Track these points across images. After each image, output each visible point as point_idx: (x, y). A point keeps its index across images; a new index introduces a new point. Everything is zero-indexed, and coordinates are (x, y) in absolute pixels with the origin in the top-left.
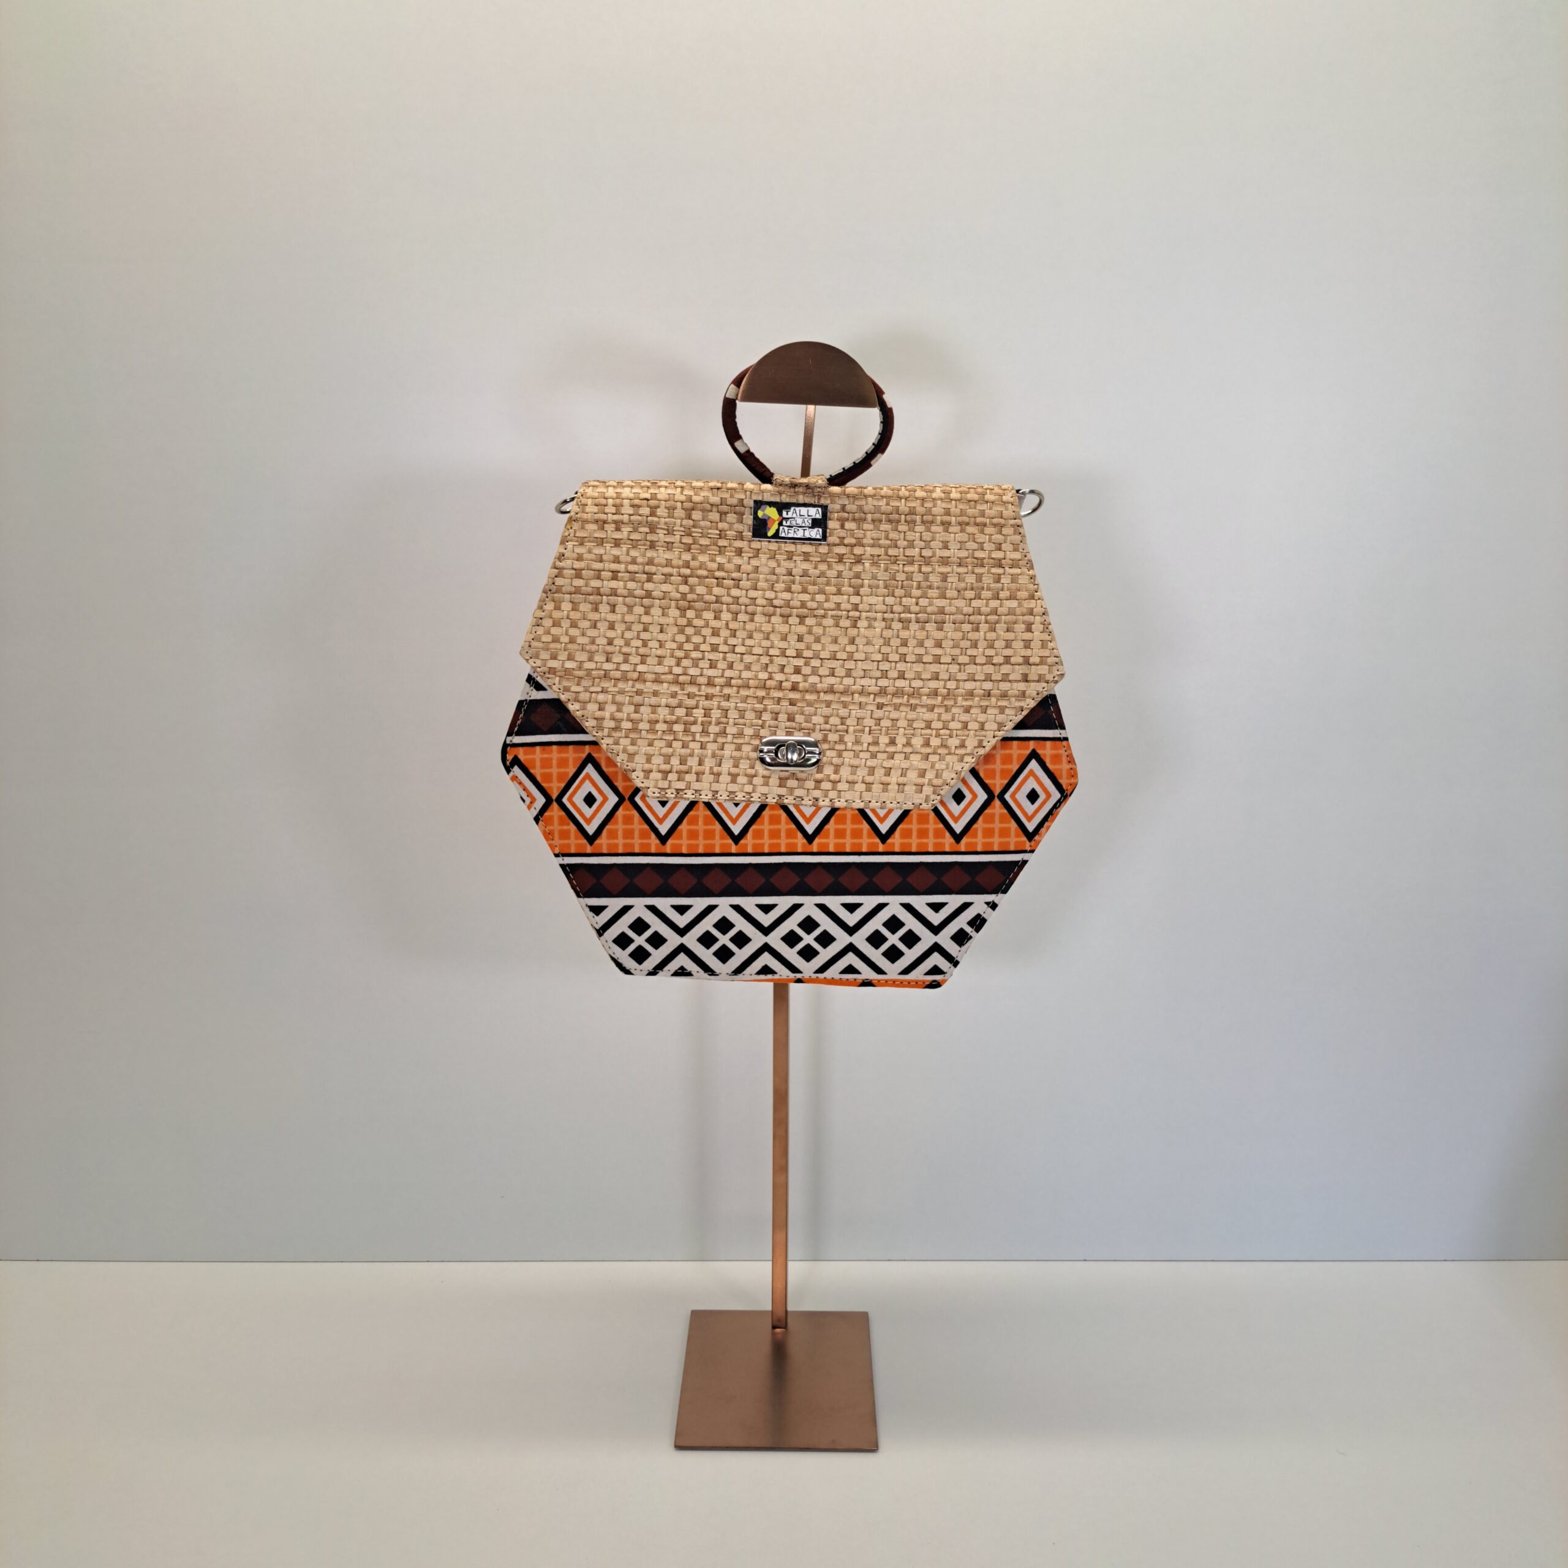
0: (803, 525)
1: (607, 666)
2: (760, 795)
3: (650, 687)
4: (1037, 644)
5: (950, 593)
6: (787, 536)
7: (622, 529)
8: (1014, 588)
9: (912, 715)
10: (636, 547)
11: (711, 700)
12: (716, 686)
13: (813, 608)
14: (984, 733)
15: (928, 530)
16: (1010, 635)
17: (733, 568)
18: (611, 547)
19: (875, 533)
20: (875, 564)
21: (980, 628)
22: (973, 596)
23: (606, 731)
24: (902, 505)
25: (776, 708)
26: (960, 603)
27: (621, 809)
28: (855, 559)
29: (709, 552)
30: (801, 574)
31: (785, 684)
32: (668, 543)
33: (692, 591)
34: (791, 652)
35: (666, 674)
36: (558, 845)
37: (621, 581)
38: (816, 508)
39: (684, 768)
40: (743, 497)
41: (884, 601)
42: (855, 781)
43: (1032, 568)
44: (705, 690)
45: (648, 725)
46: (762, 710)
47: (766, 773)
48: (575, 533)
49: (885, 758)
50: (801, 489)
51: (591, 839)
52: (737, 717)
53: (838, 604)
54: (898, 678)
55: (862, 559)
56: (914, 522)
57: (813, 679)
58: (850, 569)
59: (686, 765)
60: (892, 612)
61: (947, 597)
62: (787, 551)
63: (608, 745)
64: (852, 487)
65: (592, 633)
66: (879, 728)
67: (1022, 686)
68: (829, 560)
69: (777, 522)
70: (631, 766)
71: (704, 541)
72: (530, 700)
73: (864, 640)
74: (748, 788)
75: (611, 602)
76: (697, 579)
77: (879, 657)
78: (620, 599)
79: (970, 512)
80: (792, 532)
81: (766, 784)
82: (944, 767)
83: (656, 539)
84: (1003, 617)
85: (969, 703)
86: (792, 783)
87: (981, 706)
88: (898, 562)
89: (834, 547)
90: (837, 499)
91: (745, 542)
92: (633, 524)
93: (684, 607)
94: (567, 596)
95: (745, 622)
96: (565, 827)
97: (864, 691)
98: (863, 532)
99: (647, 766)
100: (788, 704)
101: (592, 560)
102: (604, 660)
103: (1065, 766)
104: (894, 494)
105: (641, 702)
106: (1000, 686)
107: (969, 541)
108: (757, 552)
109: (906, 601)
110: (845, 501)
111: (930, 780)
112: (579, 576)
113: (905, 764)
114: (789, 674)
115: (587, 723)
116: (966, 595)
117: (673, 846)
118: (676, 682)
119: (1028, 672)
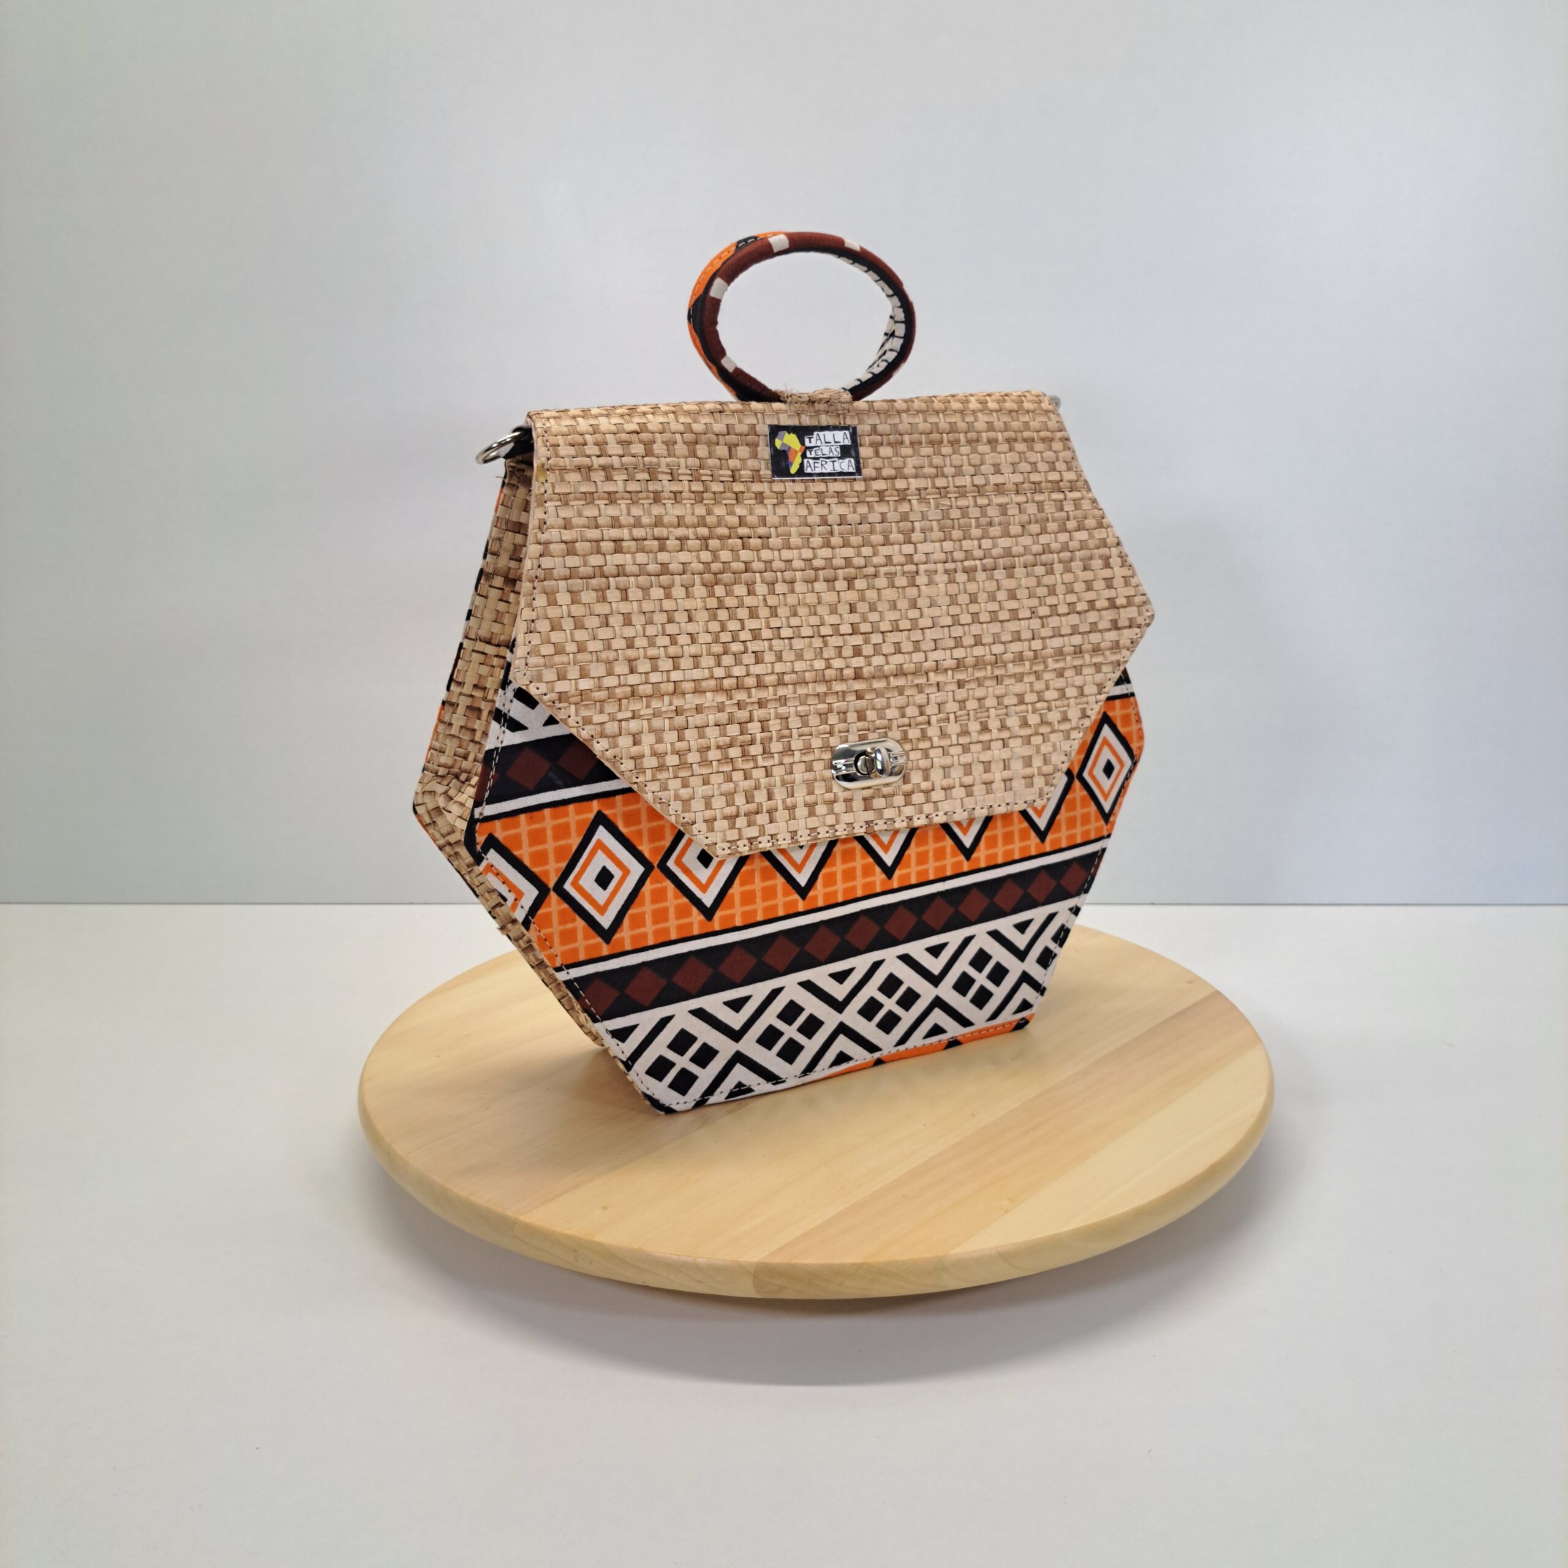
0: (831, 455)
1: (633, 679)
2: (845, 826)
3: (692, 700)
4: (1118, 582)
5: (1015, 529)
6: (814, 472)
7: (615, 478)
8: (1080, 516)
9: (1000, 690)
10: (637, 502)
11: (766, 707)
12: (767, 687)
13: (861, 566)
14: (1085, 699)
15: (974, 451)
16: (1089, 575)
17: (757, 521)
18: (606, 505)
19: (917, 459)
20: (921, 500)
21: (1055, 570)
22: (1038, 531)
23: (649, 773)
24: (943, 422)
25: (842, 705)
26: (1026, 540)
27: (648, 882)
28: (899, 496)
29: (725, 502)
30: (839, 522)
31: (846, 672)
32: (675, 493)
33: (716, 558)
34: (845, 629)
35: (707, 679)
36: (559, 954)
37: (628, 553)
38: (844, 432)
39: (752, 807)
40: (754, 421)
41: (942, 547)
42: (952, 785)
43: (1089, 490)
44: (757, 694)
45: (698, 755)
46: (826, 711)
47: (847, 794)
48: (553, 487)
49: (981, 750)
50: (822, 406)
51: (609, 935)
52: (800, 726)
53: (889, 557)
54: (976, 645)
55: (907, 495)
56: (958, 441)
57: (878, 660)
58: (896, 510)
59: (753, 802)
60: (954, 561)
61: (1012, 534)
62: (816, 492)
63: (653, 792)
64: (877, 401)
65: (604, 633)
66: (965, 712)
67: (1112, 635)
68: (868, 499)
69: (800, 454)
70: (689, 817)
71: (716, 487)
72: (503, 748)
73: (927, 601)
74: (830, 820)
75: (621, 586)
76: (718, 541)
77: (948, 621)
78: (632, 579)
79: (1015, 425)
81: (849, 810)
82: (1050, 749)
83: (660, 489)
84: (1077, 553)
85: (1061, 665)
86: (878, 803)
87: (1075, 667)
88: (949, 495)
89: (872, 482)
90: (865, 417)
91: (765, 484)
92: (626, 469)
93: (711, 583)
94: (562, 584)
95: (784, 594)
96: (569, 926)
97: (939, 667)
98: (902, 459)
99: (709, 814)
100: (854, 698)
101: (584, 527)
102: (626, 670)
103: (1134, 727)
104: (929, 407)
105: (684, 724)
106: (1090, 638)
107: (1021, 462)
108: (781, 497)
109: (966, 544)
110: (875, 420)
111: (1039, 768)
112: (571, 552)
113: (1005, 754)
114: (848, 658)
115: (622, 766)
116: (1031, 530)
117: (723, 919)
118: (720, 689)
119: (1116, 617)
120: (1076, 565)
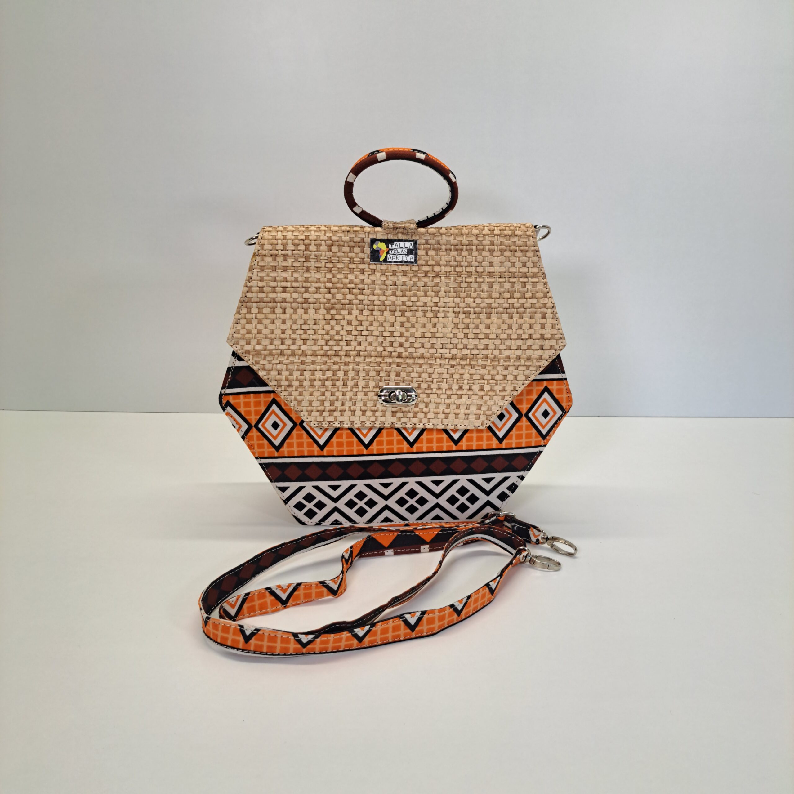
0: (402, 253)
1: (282, 347)
2: (380, 423)
3: (309, 359)
4: (548, 326)
5: (495, 295)
6: (392, 260)
7: (288, 260)
8: (535, 291)
9: (472, 371)
10: (297, 271)
11: (348, 365)
12: (351, 356)
13: (409, 306)
14: (516, 382)
15: (481, 255)
16: (532, 321)
17: (359, 282)
18: (282, 272)
19: (447, 257)
20: (447, 277)
21: (514, 317)
22: (509, 296)
23: (283, 387)
24: (464, 240)
25: (389, 368)
26: (501, 301)
27: (295, 430)
28: (435, 274)
29: (343, 272)
30: (402, 285)
31: (393, 354)
32: (317, 267)
33: (334, 297)
34: (397, 334)
35: (319, 350)
36: (257, 452)
37: (289, 293)
38: (410, 243)
39: (332, 408)
40: (364, 236)
41: (454, 300)
42: (439, 412)
43: (545, 277)
44: (344, 359)
45: (309, 382)
46: (380, 370)
47: (384, 409)
48: (258, 263)
49: (457, 398)
50: (400, 230)
51: (278, 448)
52: (365, 375)
54: (463, 348)
56: (471, 250)
57: (411, 350)
58: (432, 281)
59: (334, 406)
60: (459, 307)
61: (493, 297)
62: (392, 270)
63: (285, 396)
64: (432, 228)
65: (271, 327)
66: (452, 379)
67: (540, 353)
68: (419, 275)
69: (386, 252)
70: (300, 408)
71: (340, 265)
72: (235, 367)
73: (442, 325)
74: (373, 419)
75: (283, 307)
76: (337, 290)
77: (451, 336)
78: (289, 305)
79: (507, 242)
80: (395, 258)
81: (383, 415)
82: (492, 403)
83: (309, 265)
84: (528, 309)
85: (507, 363)
86: (399, 415)
87: (515, 365)
88: (462, 276)
89: (422, 267)
90: (423, 236)
91: (366, 265)
92: (294, 256)
93: (329, 308)
94: (255, 305)
95: (367, 316)
96: (261, 442)
97: (442, 357)
98: (440, 257)
99: (310, 408)
100: (396, 366)
101: (269, 281)
102: (280, 343)
103: (565, 396)
104: (459, 232)
105: (304, 369)
106: (526, 353)
107: (506, 261)
108: (374, 272)
109: (467, 300)
110: (428, 238)
111: (484, 411)
112: (262, 291)
113: (469, 402)
114: (396, 347)
115: (271, 383)
116: (504, 296)
117: (328, 451)
118: (326, 355)
119: (543, 344)
120: (527, 316)
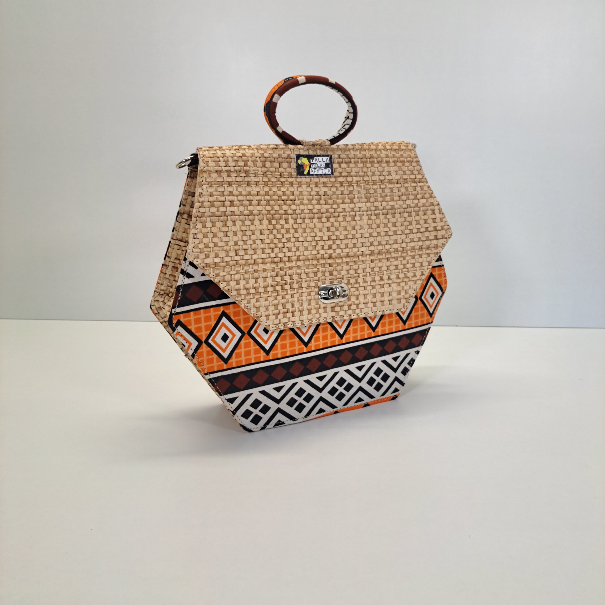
0: (321, 167)
1: (237, 258)
2: (323, 318)
3: (261, 267)
4: (438, 220)
5: (396, 198)
7: (232, 176)
8: (423, 193)
9: (388, 263)
10: (241, 186)
11: (292, 270)
12: (293, 261)
13: (332, 212)
14: (423, 268)
15: (380, 166)
16: (426, 217)
17: (290, 194)
18: (227, 186)
19: (356, 169)
20: (358, 186)
21: (412, 215)
22: (406, 199)
23: (243, 296)
24: (368, 154)
25: (323, 269)
26: (401, 203)
27: (243, 340)
28: (349, 184)
29: (277, 186)
30: (324, 194)
31: (325, 256)
32: (256, 182)
33: (272, 208)
34: (326, 238)
35: (268, 258)
36: (206, 368)
37: (236, 206)
38: (326, 157)
39: (285, 310)
40: (290, 153)
41: (366, 205)
42: (368, 302)
43: (427, 182)
44: (288, 264)
45: (263, 289)
46: (317, 271)
47: (325, 305)
48: (206, 179)
49: (380, 288)
50: (318, 147)
51: (226, 360)
52: (306, 277)
53: (344, 209)
54: (379, 245)
55: (352, 184)
56: (373, 162)
57: (338, 251)
58: (347, 190)
59: (286, 308)
60: (371, 211)
61: (395, 200)
62: (315, 182)
63: (244, 304)
65: (225, 239)
66: (374, 272)
67: (435, 242)
68: (336, 185)
69: (308, 166)
70: (259, 314)
71: (273, 180)
72: (184, 285)
73: (359, 227)
74: (317, 316)
75: (233, 220)
76: (274, 202)
77: (368, 235)
78: (237, 217)
79: (397, 155)
80: (316, 171)
81: (325, 312)
82: (408, 288)
83: (250, 180)
84: (421, 208)
85: (413, 253)
86: (337, 309)
87: (419, 254)
88: (369, 184)
89: (338, 178)
90: (336, 152)
91: (294, 178)
92: (236, 172)
93: (270, 219)
94: (208, 219)
95: (301, 223)
96: (211, 357)
97: (364, 254)
98: (350, 169)
99: (267, 313)
100: (328, 266)
101: (218, 195)
102: (234, 254)
103: (443, 279)
104: (362, 148)
105: (258, 276)
106: (426, 243)
107: (399, 170)
108: (300, 184)
109: (376, 204)
110: (340, 153)
111: (403, 296)
112: (212, 206)
113: (390, 290)
114: (326, 250)
115: (232, 293)
116: (403, 198)
117: (273, 355)
118: (273, 262)
119: (437, 234)
120: (421, 213)
